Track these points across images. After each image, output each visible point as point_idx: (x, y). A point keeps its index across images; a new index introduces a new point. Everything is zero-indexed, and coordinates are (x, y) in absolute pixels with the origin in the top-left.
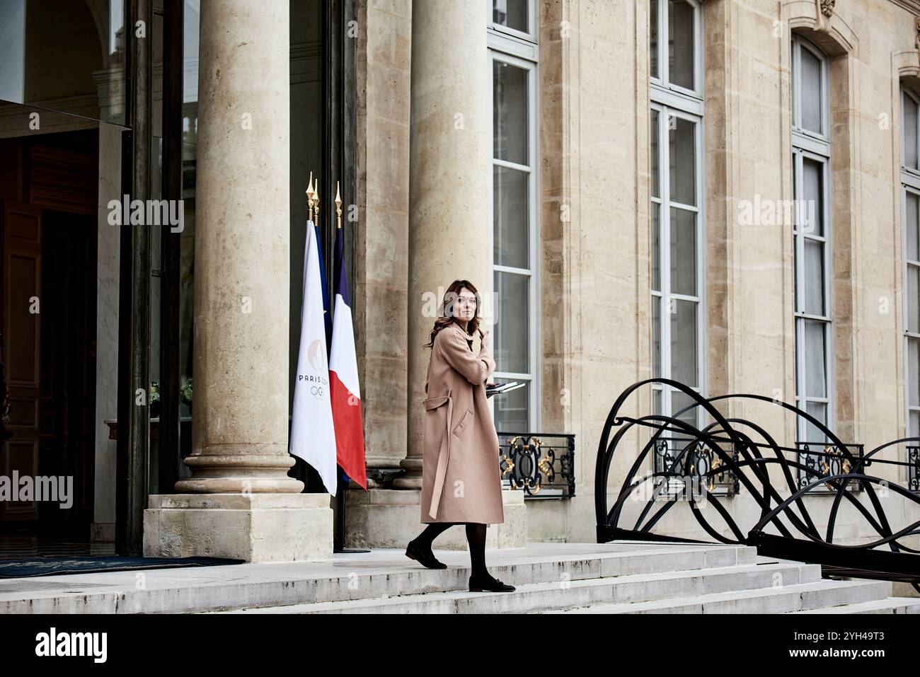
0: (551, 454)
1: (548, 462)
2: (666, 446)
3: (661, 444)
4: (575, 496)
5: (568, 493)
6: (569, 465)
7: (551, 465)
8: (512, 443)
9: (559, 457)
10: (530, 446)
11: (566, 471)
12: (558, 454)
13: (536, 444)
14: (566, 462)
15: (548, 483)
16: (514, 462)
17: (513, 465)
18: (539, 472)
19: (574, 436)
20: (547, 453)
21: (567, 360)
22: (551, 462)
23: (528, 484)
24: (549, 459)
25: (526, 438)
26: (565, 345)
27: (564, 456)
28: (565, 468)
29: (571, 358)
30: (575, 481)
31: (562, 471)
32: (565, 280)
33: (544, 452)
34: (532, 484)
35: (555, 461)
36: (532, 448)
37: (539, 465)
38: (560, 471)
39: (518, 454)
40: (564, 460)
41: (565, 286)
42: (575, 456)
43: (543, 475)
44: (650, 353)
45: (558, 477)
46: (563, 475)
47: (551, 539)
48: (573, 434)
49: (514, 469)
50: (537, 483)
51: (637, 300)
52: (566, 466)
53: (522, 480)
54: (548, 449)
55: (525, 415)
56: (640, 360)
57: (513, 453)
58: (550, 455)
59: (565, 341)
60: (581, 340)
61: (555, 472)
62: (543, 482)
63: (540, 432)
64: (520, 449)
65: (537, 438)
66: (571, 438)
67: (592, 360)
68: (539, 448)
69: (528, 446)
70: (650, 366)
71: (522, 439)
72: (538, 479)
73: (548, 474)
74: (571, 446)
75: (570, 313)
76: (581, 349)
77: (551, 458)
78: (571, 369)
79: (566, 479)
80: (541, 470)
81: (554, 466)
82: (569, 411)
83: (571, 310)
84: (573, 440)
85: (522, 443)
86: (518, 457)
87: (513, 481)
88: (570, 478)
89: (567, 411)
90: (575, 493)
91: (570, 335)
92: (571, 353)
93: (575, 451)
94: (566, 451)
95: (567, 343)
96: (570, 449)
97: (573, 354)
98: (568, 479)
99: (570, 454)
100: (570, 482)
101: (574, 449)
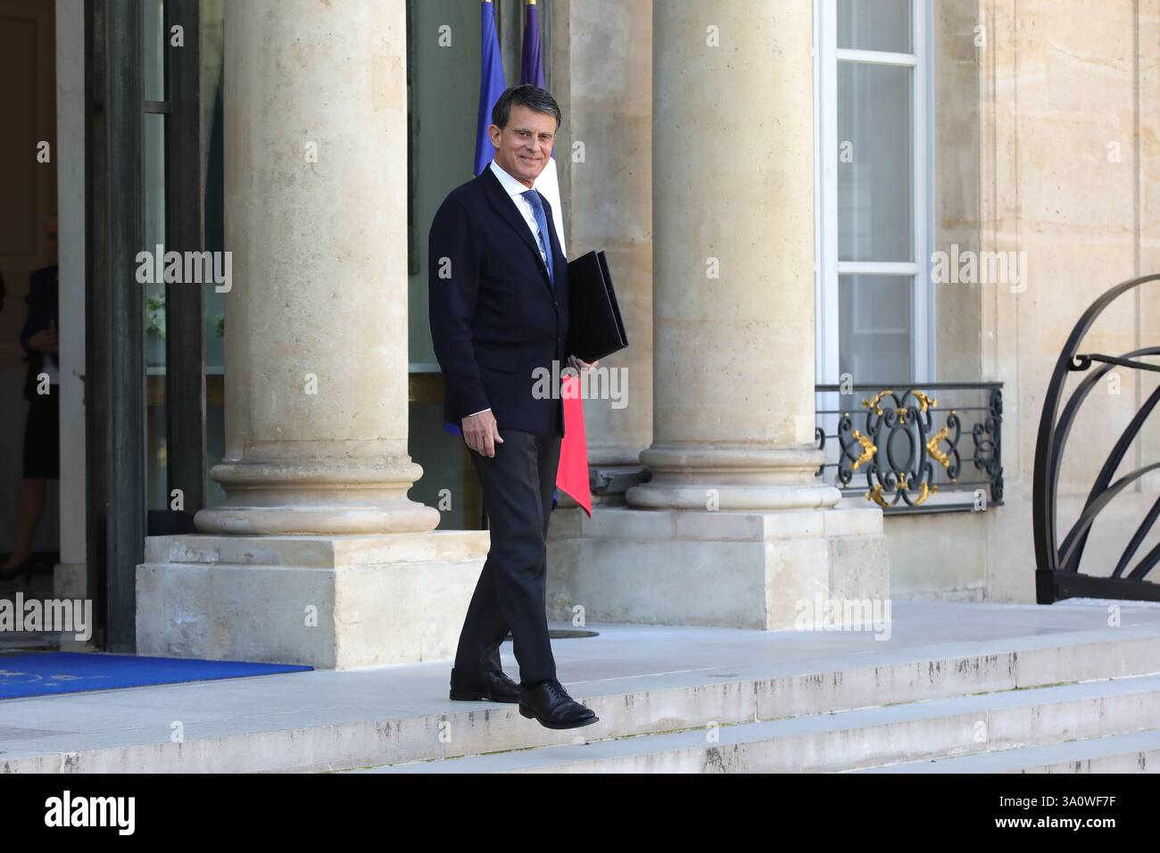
0: (953, 422)
1: (947, 440)
4: (1002, 504)
5: (990, 499)
6: (992, 444)
7: (952, 446)
8: (872, 405)
9: (971, 429)
10: (909, 410)
11: (985, 456)
12: (967, 423)
13: (922, 405)
14: (985, 436)
15: (948, 480)
16: (875, 443)
17: (875, 449)
18: (928, 459)
19: (1001, 385)
20: (946, 423)
21: (987, 233)
22: (952, 440)
23: (904, 485)
24: (949, 433)
25: (900, 394)
26: (984, 205)
27: (981, 426)
28: (982, 450)
29: (996, 229)
30: (1004, 475)
31: (976, 456)
32: (983, 74)
33: (939, 420)
34: (915, 484)
35: (962, 437)
36: (914, 415)
37: (929, 446)
38: (972, 456)
39: (884, 424)
40: (979, 433)
41: (984, 87)
42: (1003, 426)
43: (935, 465)
45: (968, 469)
46: (978, 463)
47: (955, 590)
48: (999, 380)
49: (875, 456)
50: (925, 480)
51: (1137, 105)
52: (985, 446)
53: (893, 477)
54: (948, 413)
55: (905, 344)
56: (1141, 228)
57: (873, 423)
58: (950, 425)
59: (984, 196)
60: (1017, 191)
61: (961, 457)
62: (935, 480)
63: (935, 380)
64: (887, 417)
65: (924, 393)
66: (995, 390)
67: (1040, 231)
68: (928, 414)
69: (904, 410)
71: (894, 397)
72: (926, 473)
73: (947, 464)
74: (996, 407)
75: (995, 138)
76: (1017, 209)
77: (955, 429)
79: (984, 470)
80: (931, 454)
81: (959, 448)
82: (991, 334)
83: (994, 133)
84: (1000, 394)
85: (892, 404)
86: (885, 431)
87: (874, 476)
88: (992, 470)
89: (987, 335)
90: (1004, 498)
91: (995, 183)
92: (995, 220)
93: (1003, 416)
94: (982, 417)
95: (987, 201)
96: (992, 412)
97: (1001, 221)
98: (989, 472)
99: (992, 422)
100: (994, 476)
101: (1001, 412)
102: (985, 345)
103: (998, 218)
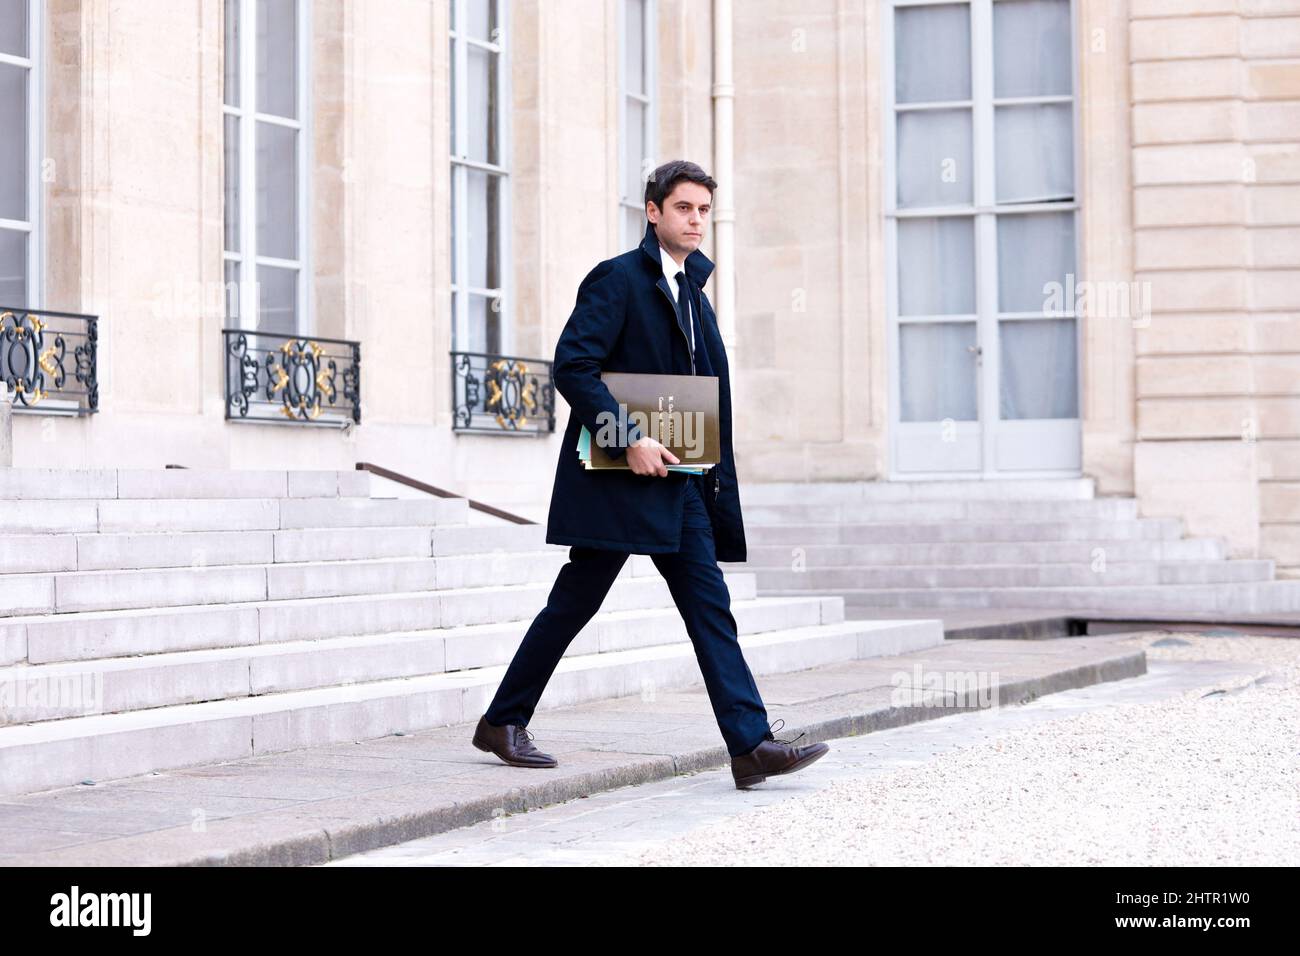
0: (60, 343)
1: (55, 356)
2: (245, 343)
3: (237, 340)
4: (97, 412)
5: (87, 406)
6: (89, 364)
7: (59, 362)
9: (73, 350)
10: (25, 329)
11: (85, 372)
12: (71, 344)
13: (36, 327)
14: (83, 357)
15: (56, 390)
18: (41, 371)
19: (96, 318)
20: (54, 343)
21: (86, 200)
22: (59, 357)
23: (21, 388)
24: (57, 351)
25: (18, 316)
26: (84, 177)
27: (81, 349)
28: (82, 367)
29: (93, 196)
30: (99, 389)
31: (77, 372)
32: (84, 75)
33: (48, 339)
34: (30, 388)
35: (67, 355)
36: (29, 334)
37: (41, 360)
38: (74, 371)
40: (80, 354)
41: (85, 86)
42: (99, 351)
43: (46, 375)
44: (219, 198)
45: (71, 381)
46: (79, 377)
48: (95, 314)
50: (38, 387)
51: (200, 114)
52: (85, 364)
53: (12, 383)
54: (56, 336)
55: (21, 287)
56: (204, 208)
58: (57, 345)
59: (84, 171)
60: (109, 169)
61: (66, 371)
62: (46, 387)
63: (44, 308)
65: (37, 318)
66: (92, 321)
67: (127, 203)
68: (40, 334)
69: (22, 329)
70: (219, 218)
71: (13, 317)
72: (39, 381)
73: (55, 375)
74: (93, 335)
75: (92, 126)
76: (110, 184)
77: (60, 349)
78: (93, 215)
79: (84, 383)
80: (43, 367)
81: (64, 363)
82: (89, 280)
83: (92, 122)
84: (95, 324)
88: (90, 384)
89: (85, 279)
90: (99, 408)
91: (92, 161)
92: (92, 190)
93: (98, 342)
94: (83, 341)
95: (86, 174)
96: (90, 339)
97: (97, 191)
98: (87, 385)
99: (89, 346)
100: (91, 389)
101: (96, 339)
102: (84, 288)
103: (95, 188)
